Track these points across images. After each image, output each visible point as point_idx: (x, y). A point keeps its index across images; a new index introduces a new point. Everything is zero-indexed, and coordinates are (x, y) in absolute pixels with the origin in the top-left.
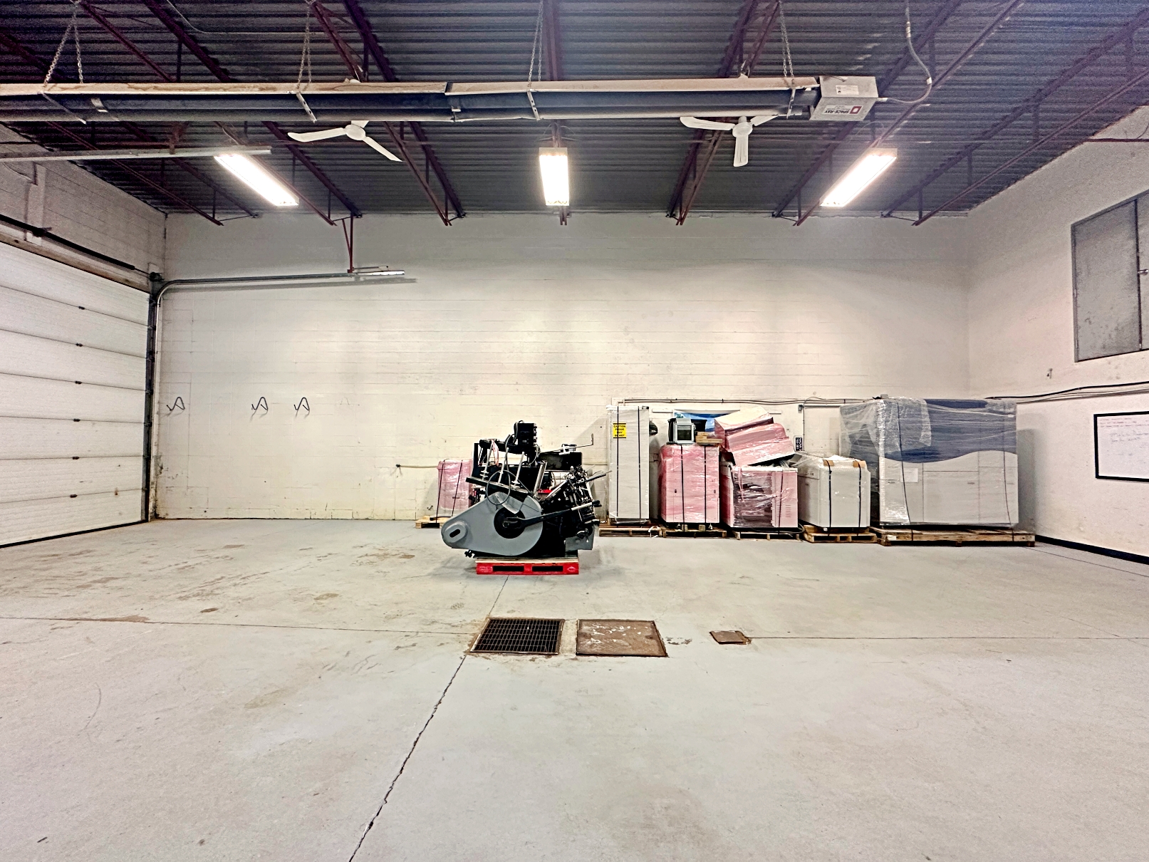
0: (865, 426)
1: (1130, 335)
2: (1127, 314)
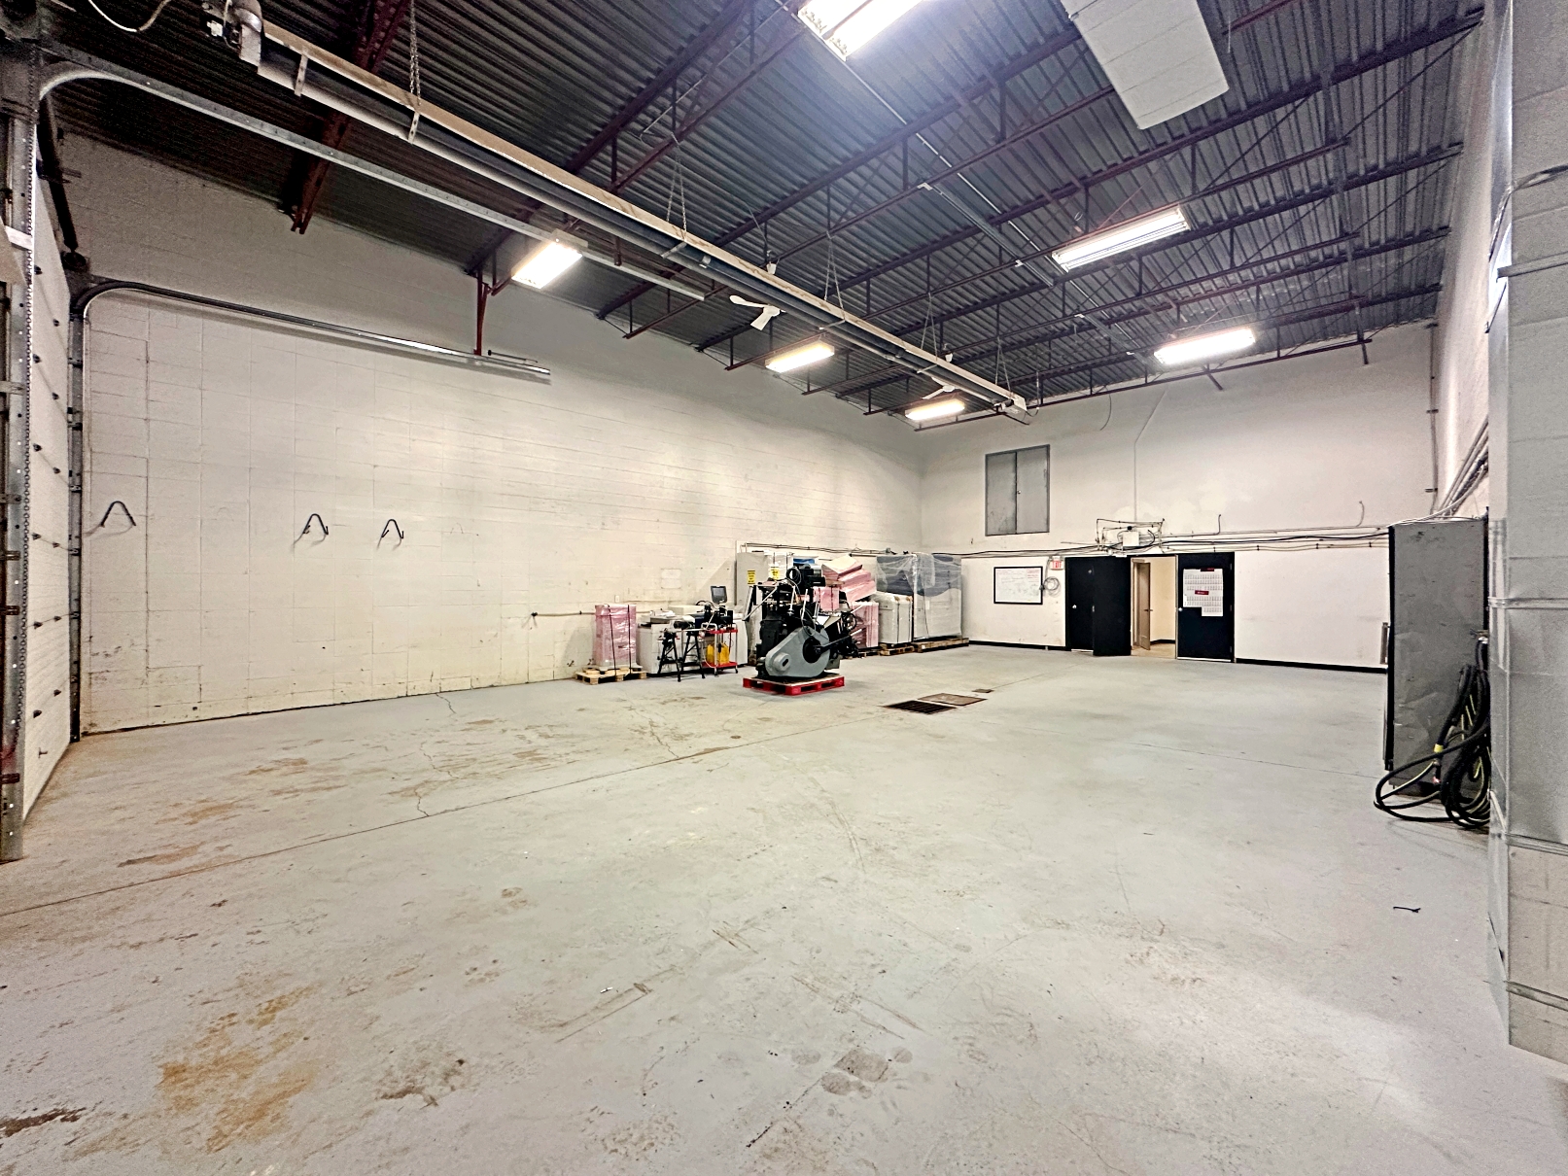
0: (902, 571)
1: (1011, 525)
2: (1010, 513)
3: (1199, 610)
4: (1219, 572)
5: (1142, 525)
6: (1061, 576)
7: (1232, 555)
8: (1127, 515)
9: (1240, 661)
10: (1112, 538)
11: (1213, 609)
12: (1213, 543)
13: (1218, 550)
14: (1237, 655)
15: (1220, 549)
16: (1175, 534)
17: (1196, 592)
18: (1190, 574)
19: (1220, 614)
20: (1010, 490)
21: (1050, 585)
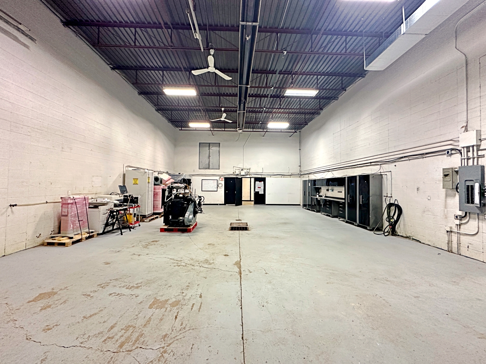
1: (207, 166)
2: (207, 162)
3: (258, 192)
4: (263, 182)
5: (245, 169)
6: (223, 183)
7: (265, 178)
8: (241, 166)
9: (267, 205)
10: (237, 172)
11: (261, 192)
12: (261, 175)
13: (262, 177)
14: (266, 203)
15: (263, 176)
16: (253, 172)
17: (258, 188)
18: (257, 183)
19: (263, 193)
20: (207, 155)
21: (220, 185)
